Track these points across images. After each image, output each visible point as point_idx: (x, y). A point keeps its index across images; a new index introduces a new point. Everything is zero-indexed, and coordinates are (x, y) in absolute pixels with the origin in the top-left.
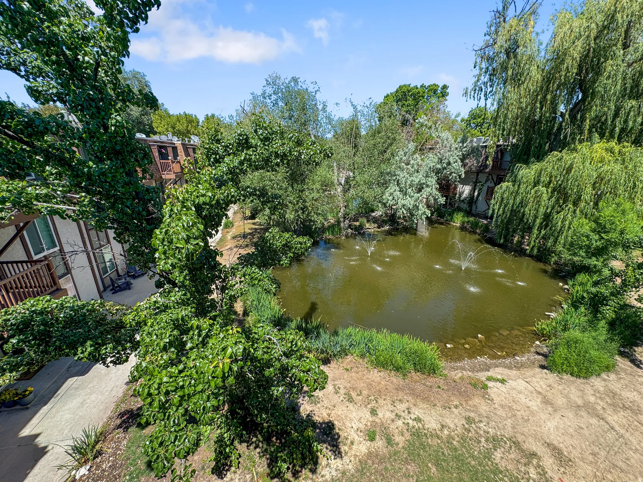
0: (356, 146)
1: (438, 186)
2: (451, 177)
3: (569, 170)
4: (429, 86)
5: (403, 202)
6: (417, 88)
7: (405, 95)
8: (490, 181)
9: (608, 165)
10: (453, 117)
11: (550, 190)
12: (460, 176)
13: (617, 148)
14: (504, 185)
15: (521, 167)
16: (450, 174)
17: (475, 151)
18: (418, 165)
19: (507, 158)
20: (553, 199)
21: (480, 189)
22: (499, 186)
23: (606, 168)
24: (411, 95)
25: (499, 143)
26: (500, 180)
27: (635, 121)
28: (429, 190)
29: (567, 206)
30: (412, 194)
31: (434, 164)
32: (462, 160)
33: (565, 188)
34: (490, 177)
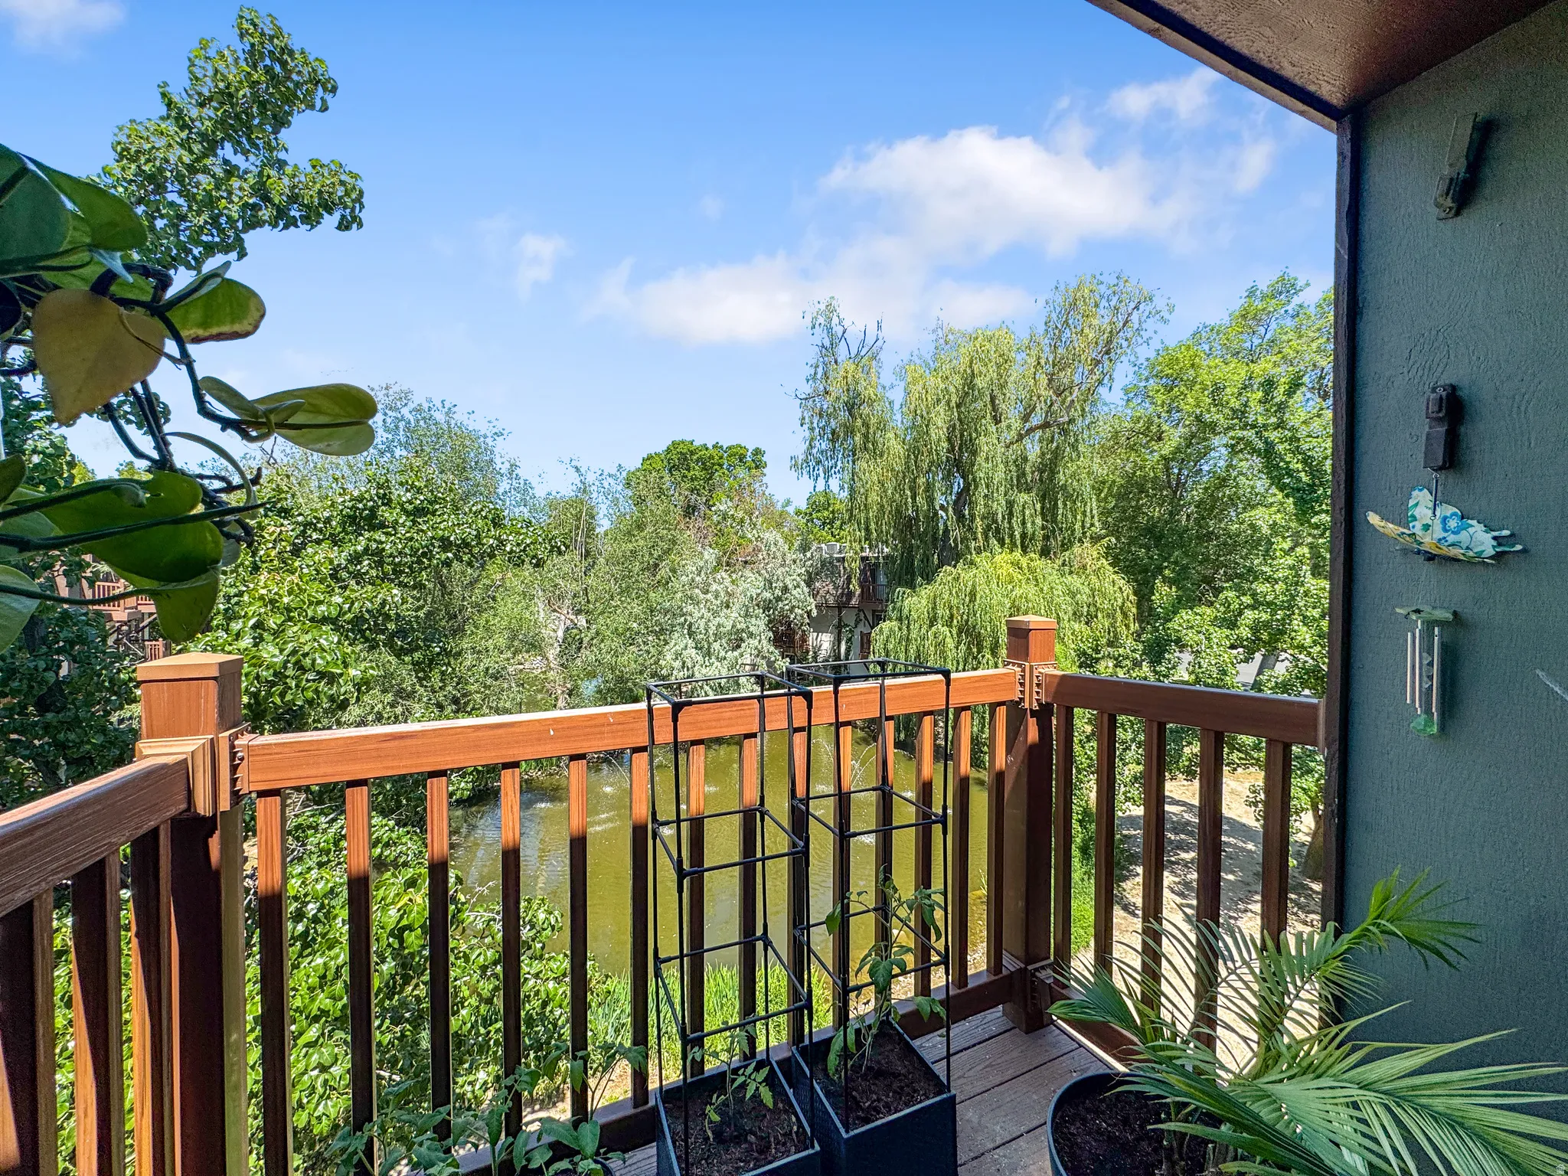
0: (588, 554)
1: (771, 634)
2: (792, 616)
3: (973, 595)
4: (730, 448)
5: (704, 671)
6: (707, 449)
7: (685, 459)
8: (862, 623)
9: (1020, 586)
10: (779, 506)
11: (954, 632)
12: (809, 613)
13: (1024, 562)
14: (886, 626)
15: (904, 593)
16: (792, 610)
17: (829, 567)
18: (727, 592)
19: (882, 579)
20: (963, 647)
21: (849, 640)
22: (877, 629)
23: (1018, 592)
24: (697, 461)
25: (864, 554)
26: (878, 618)
27: (1033, 523)
28: (754, 642)
29: (983, 656)
30: (722, 654)
31: (759, 591)
32: (809, 583)
33: (974, 627)
34: (862, 617)
